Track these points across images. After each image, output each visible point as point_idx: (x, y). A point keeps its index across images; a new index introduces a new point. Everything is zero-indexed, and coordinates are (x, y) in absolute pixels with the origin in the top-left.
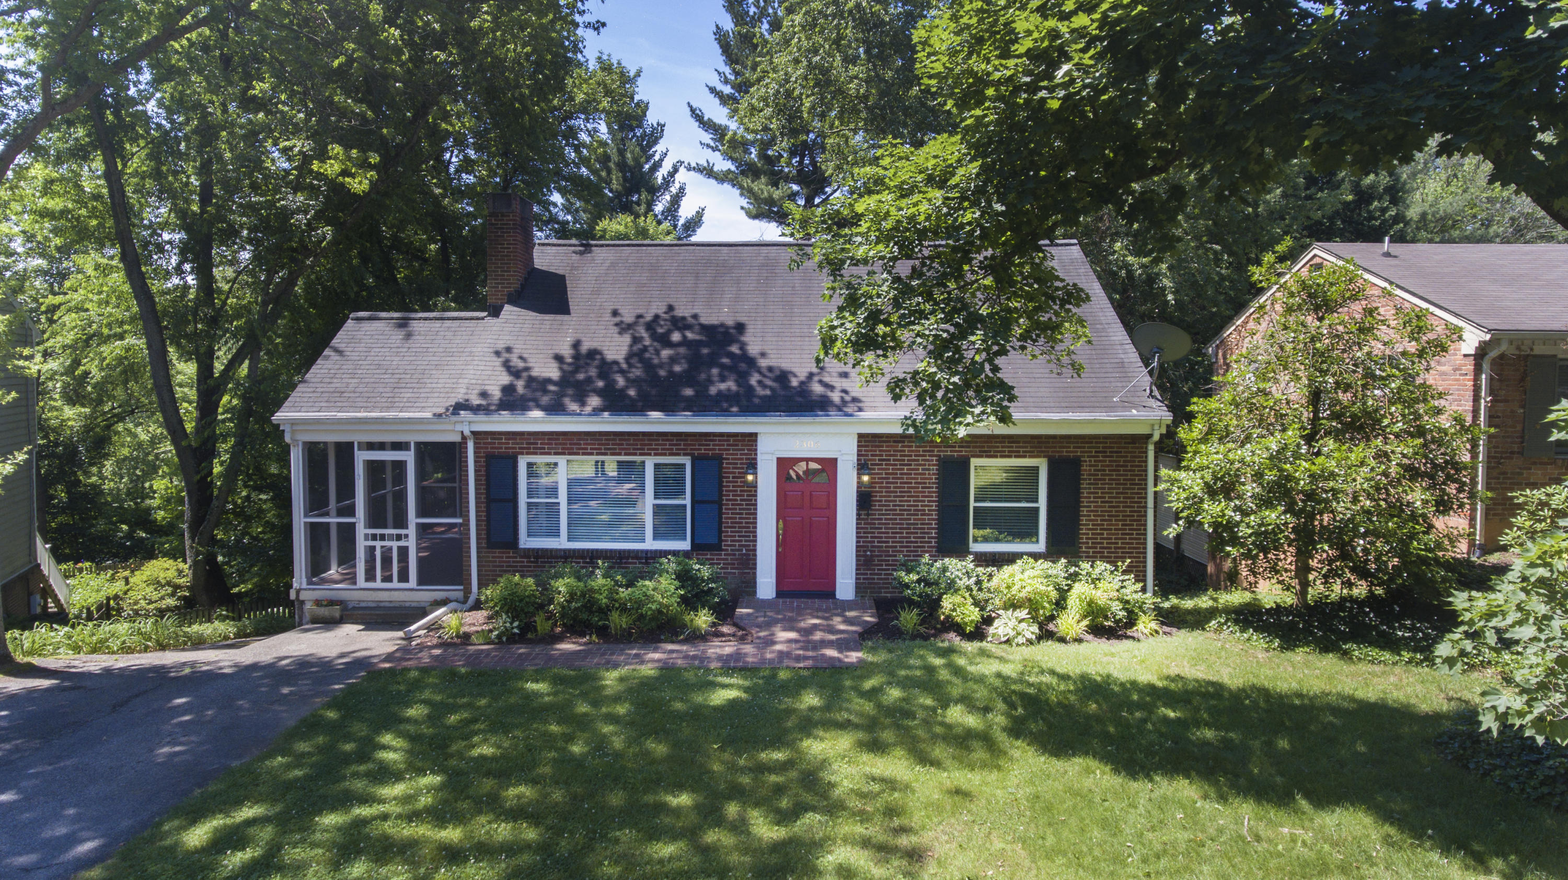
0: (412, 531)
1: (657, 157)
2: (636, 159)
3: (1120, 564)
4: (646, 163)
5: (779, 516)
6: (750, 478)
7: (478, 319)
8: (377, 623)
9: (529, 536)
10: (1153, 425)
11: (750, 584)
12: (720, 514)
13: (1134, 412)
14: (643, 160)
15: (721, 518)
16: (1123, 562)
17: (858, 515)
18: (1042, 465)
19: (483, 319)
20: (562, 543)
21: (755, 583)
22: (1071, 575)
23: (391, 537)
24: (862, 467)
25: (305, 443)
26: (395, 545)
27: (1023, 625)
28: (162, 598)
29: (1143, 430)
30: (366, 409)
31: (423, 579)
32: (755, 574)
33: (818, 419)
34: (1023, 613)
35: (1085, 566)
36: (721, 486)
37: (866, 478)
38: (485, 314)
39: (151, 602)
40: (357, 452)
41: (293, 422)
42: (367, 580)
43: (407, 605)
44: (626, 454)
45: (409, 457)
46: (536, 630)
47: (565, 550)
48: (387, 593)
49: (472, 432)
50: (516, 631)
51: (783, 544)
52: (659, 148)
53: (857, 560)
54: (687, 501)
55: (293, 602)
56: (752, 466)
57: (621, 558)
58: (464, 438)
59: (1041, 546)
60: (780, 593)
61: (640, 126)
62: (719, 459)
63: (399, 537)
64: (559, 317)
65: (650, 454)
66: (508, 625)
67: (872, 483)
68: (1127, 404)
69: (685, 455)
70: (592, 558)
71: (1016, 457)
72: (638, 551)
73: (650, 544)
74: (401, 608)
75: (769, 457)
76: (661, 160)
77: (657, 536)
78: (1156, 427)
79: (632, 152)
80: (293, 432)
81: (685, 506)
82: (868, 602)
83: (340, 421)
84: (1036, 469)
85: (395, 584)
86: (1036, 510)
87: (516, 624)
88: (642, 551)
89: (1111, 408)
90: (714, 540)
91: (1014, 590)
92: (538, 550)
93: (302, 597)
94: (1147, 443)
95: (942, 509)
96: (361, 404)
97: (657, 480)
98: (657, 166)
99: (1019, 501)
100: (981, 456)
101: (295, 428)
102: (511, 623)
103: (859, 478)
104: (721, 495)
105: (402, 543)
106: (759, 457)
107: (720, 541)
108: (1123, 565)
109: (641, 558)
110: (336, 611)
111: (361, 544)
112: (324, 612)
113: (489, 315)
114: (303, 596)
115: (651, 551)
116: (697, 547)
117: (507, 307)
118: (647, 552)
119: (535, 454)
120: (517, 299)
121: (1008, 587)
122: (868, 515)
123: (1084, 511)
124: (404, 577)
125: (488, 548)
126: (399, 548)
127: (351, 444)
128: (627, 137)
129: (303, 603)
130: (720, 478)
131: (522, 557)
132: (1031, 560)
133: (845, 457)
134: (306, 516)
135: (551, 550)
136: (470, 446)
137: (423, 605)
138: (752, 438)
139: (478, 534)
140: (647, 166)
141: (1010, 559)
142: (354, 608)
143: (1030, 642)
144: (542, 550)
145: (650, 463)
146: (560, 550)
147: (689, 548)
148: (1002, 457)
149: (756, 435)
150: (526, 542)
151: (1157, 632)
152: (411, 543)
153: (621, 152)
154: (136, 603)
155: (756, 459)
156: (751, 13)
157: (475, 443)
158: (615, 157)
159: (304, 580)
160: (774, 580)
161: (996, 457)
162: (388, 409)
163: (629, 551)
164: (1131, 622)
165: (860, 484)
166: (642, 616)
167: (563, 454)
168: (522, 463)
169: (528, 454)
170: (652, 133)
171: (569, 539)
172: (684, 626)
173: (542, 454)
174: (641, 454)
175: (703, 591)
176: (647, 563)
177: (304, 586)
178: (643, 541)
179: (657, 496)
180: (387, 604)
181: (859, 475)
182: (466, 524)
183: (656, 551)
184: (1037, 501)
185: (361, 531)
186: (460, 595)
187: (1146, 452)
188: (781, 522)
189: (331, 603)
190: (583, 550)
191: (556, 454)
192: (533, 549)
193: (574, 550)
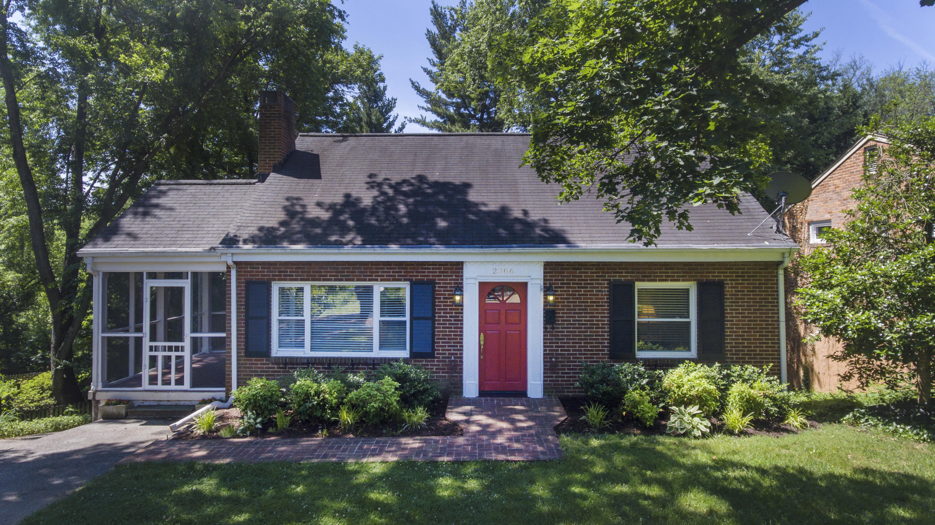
0: (187, 344)
1: (391, 119)
2: (378, 120)
3: (765, 367)
4: (385, 122)
5: (481, 329)
6: (458, 298)
7: (250, 184)
8: (155, 418)
9: (280, 347)
10: (783, 254)
11: (458, 386)
12: (434, 328)
13: (767, 243)
14: (382, 120)
15: (433, 332)
16: (767, 366)
17: (545, 328)
18: (692, 287)
19: (254, 184)
20: (306, 352)
21: (462, 384)
22: (724, 376)
23: (170, 349)
24: (547, 290)
25: (104, 274)
26: (173, 354)
27: (696, 419)
28: (43, 398)
29: (776, 258)
30: (153, 245)
31: (195, 383)
32: (462, 377)
33: (513, 250)
34: (694, 409)
35: (737, 368)
36: (434, 305)
37: (551, 298)
38: (256, 180)
39: (33, 401)
40: (145, 280)
41: (94, 256)
42: (150, 384)
43: (182, 403)
44: (358, 280)
45: (186, 284)
46: (276, 426)
47: (308, 358)
48: (166, 394)
49: (235, 263)
50: (259, 426)
51: (483, 352)
52: (393, 114)
53: (545, 366)
54: (407, 318)
55: (91, 401)
56: (459, 288)
57: (353, 364)
58: (228, 267)
59: (693, 353)
60: (482, 393)
61: (381, 100)
62: (432, 283)
63: (177, 349)
64: (311, 181)
65: (377, 280)
66: (252, 421)
67: (555, 303)
68: (760, 237)
69: (405, 280)
70: (330, 364)
71: (671, 280)
72: (367, 358)
73: (377, 353)
74: (177, 406)
75: (473, 281)
76: (394, 121)
77: (382, 346)
78: (787, 255)
79: (375, 115)
80: (94, 264)
81: (405, 322)
82: (555, 400)
83: (131, 255)
84: (687, 291)
85: (173, 387)
86: (688, 324)
87: (259, 420)
88: (370, 359)
89: (748, 241)
90: (429, 350)
91: (685, 389)
92: (286, 358)
93: (97, 398)
94: (777, 269)
95: (613, 324)
96: (150, 242)
97: (382, 303)
98: (391, 124)
99: (674, 317)
100: (644, 281)
101: (95, 260)
102: (255, 419)
103: (545, 298)
104: (434, 313)
105: (179, 354)
106: (465, 282)
107: (434, 350)
108: (767, 368)
109: (369, 364)
110: (122, 409)
111: (146, 354)
112: (112, 409)
113: (259, 181)
114: (99, 396)
115: (377, 358)
116: (414, 355)
117: (272, 175)
118: (374, 359)
119: (285, 280)
120: (280, 169)
121: (679, 387)
122: (553, 328)
123: (728, 324)
124: (180, 382)
125: (246, 356)
126: (177, 357)
127: (141, 274)
128: (372, 107)
129: (98, 402)
130: (434, 298)
131: (273, 364)
132: (692, 364)
133: (534, 282)
134: (103, 331)
135: (297, 358)
136: (234, 273)
137: (193, 403)
138: (459, 265)
139: (238, 345)
140: (385, 125)
141: (673, 364)
142: (139, 406)
143: (704, 435)
144: (290, 358)
145: (378, 288)
146: (305, 358)
147: (408, 356)
148: (660, 280)
149: (462, 263)
150: (277, 351)
151: (805, 424)
152: (187, 354)
153: (369, 115)
154: (23, 401)
155: (462, 283)
156: (449, 24)
157: (237, 272)
158: (365, 119)
159: (100, 384)
160: (477, 382)
161: (655, 281)
162: (170, 245)
163: (359, 359)
164: (782, 416)
165: (546, 303)
166: (366, 414)
167: (308, 280)
168: (275, 287)
169: (279, 280)
170: (388, 105)
171: (312, 349)
172: (404, 421)
173: (291, 280)
174: (370, 280)
175: (419, 391)
176: (374, 369)
177: (100, 388)
178: (371, 350)
179: (382, 314)
180: (165, 403)
181: (546, 296)
182: (229, 337)
183: (381, 359)
184: (688, 317)
185: (147, 343)
186: (223, 395)
187: (777, 276)
188: (482, 335)
189: (119, 402)
190: (323, 358)
191: (301, 280)
192: (282, 358)
193: (315, 358)
